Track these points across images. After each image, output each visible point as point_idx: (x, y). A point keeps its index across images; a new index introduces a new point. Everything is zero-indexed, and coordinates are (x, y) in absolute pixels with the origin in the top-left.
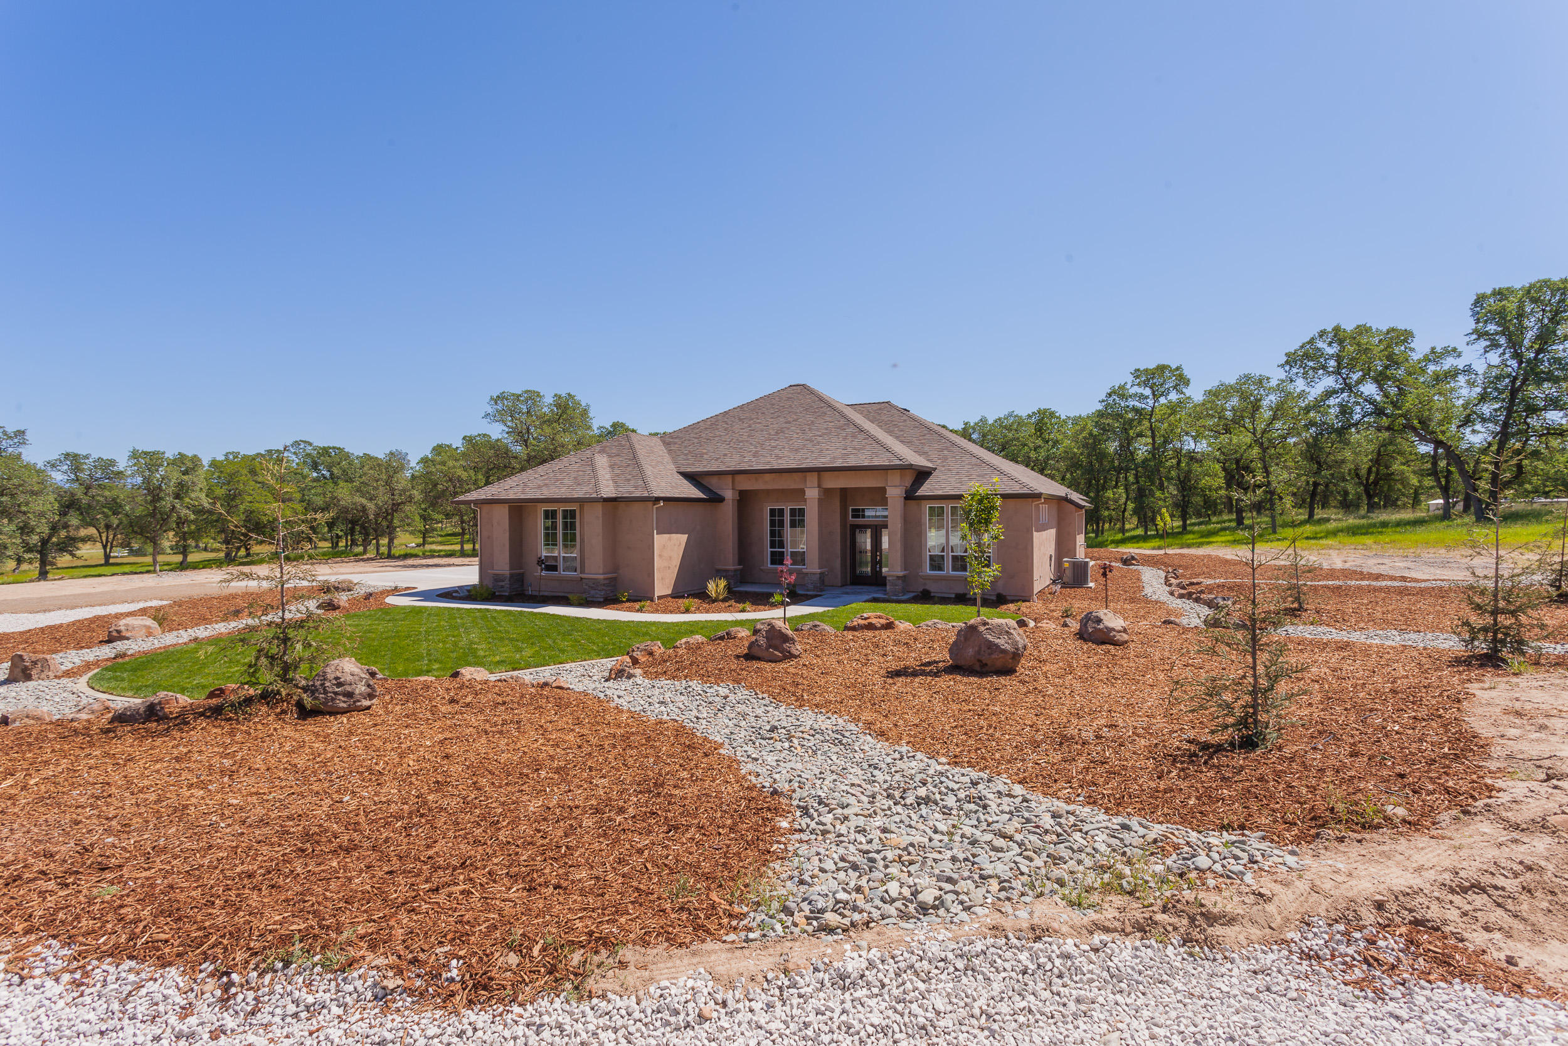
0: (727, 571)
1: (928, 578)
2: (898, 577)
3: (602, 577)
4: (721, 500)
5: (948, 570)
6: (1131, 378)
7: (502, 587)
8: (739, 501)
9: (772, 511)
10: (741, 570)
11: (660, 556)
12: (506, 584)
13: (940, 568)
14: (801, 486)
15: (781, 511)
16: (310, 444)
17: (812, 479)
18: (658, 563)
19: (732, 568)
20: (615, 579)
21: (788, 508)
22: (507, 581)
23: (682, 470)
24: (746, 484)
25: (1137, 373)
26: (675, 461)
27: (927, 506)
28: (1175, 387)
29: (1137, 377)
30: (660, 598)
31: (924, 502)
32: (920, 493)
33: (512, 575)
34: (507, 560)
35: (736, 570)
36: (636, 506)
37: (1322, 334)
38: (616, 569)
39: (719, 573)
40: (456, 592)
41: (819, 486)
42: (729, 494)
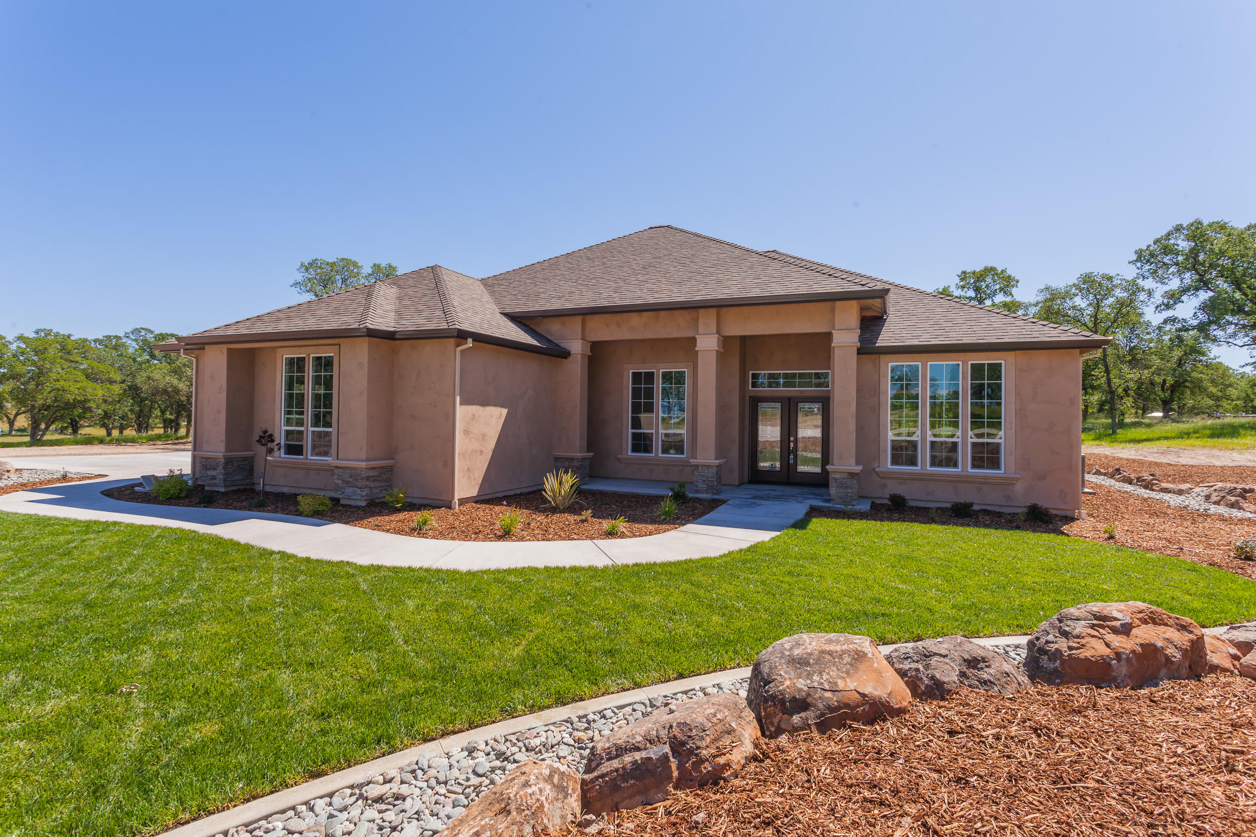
0: (571, 459)
1: (889, 476)
2: (852, 475)
3: (363, 464)
4: (565, 354)
5: (924, 465)
6: (957, 280)
7: (214, 478)
8: (591, 359)
9: (637, 377)
10: (591, 459)
11: (466, 432)
12: (219, 473)
13: (913, 462)
14: (688, 334)
15: (650, 377)
16: (151, 332)
17: (707, 321)
18: (460, 442)
19: (579, 455)
20: (390, 469)
21: (659, 371)
22: (220, 470)
23: (507, 311)
24: (603, 331)
25: (964, 276)
26: (498, 302)
27: (890, 364)
28: (1001, 289)
29: (962, 280)
30: (462, 502)
31: (884, 358)
32: (881, 342)
33: (229, 461)
34: (223, 436)
35: (584, 459)
36: (428, 349)
37: (1178, 229)
38: (391, 453)
39: (560, 464)
40: (140, 485)
41: (718, 332)
42: (577, 347)
